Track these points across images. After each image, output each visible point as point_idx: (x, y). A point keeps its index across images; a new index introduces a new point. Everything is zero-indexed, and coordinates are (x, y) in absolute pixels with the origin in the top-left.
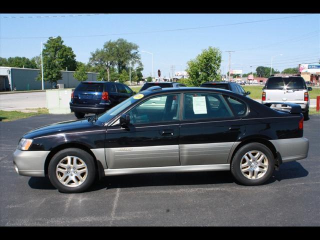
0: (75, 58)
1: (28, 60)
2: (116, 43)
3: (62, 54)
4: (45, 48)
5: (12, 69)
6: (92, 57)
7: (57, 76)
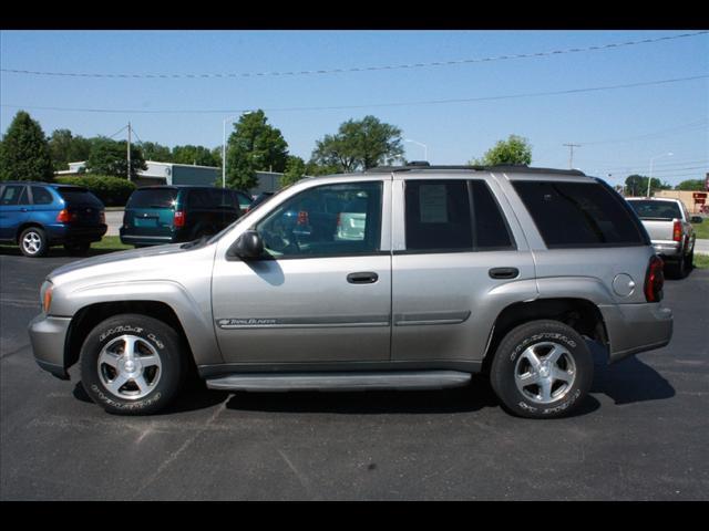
0: (287, 149)
1: (207, 151)
2: (361, 125)
3: (264, 142)
4: (235, 131)
5: (173, 167)
6: (317, 148)
7: (248, 181)
